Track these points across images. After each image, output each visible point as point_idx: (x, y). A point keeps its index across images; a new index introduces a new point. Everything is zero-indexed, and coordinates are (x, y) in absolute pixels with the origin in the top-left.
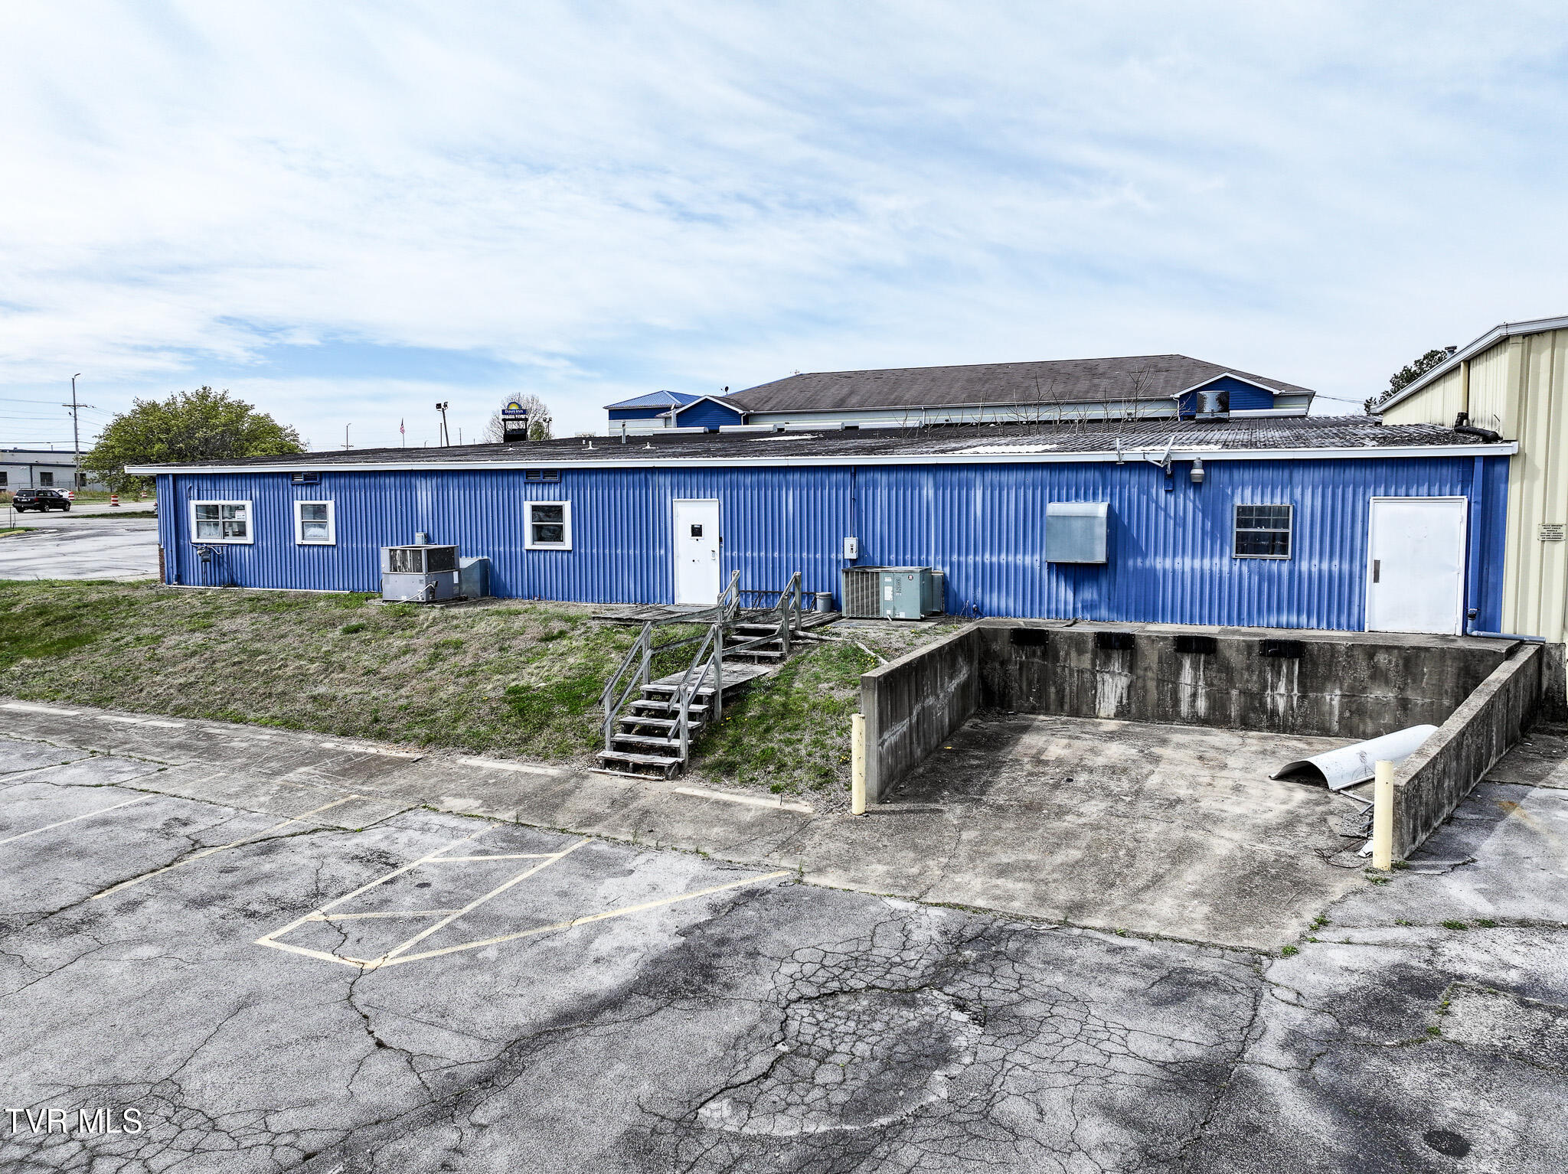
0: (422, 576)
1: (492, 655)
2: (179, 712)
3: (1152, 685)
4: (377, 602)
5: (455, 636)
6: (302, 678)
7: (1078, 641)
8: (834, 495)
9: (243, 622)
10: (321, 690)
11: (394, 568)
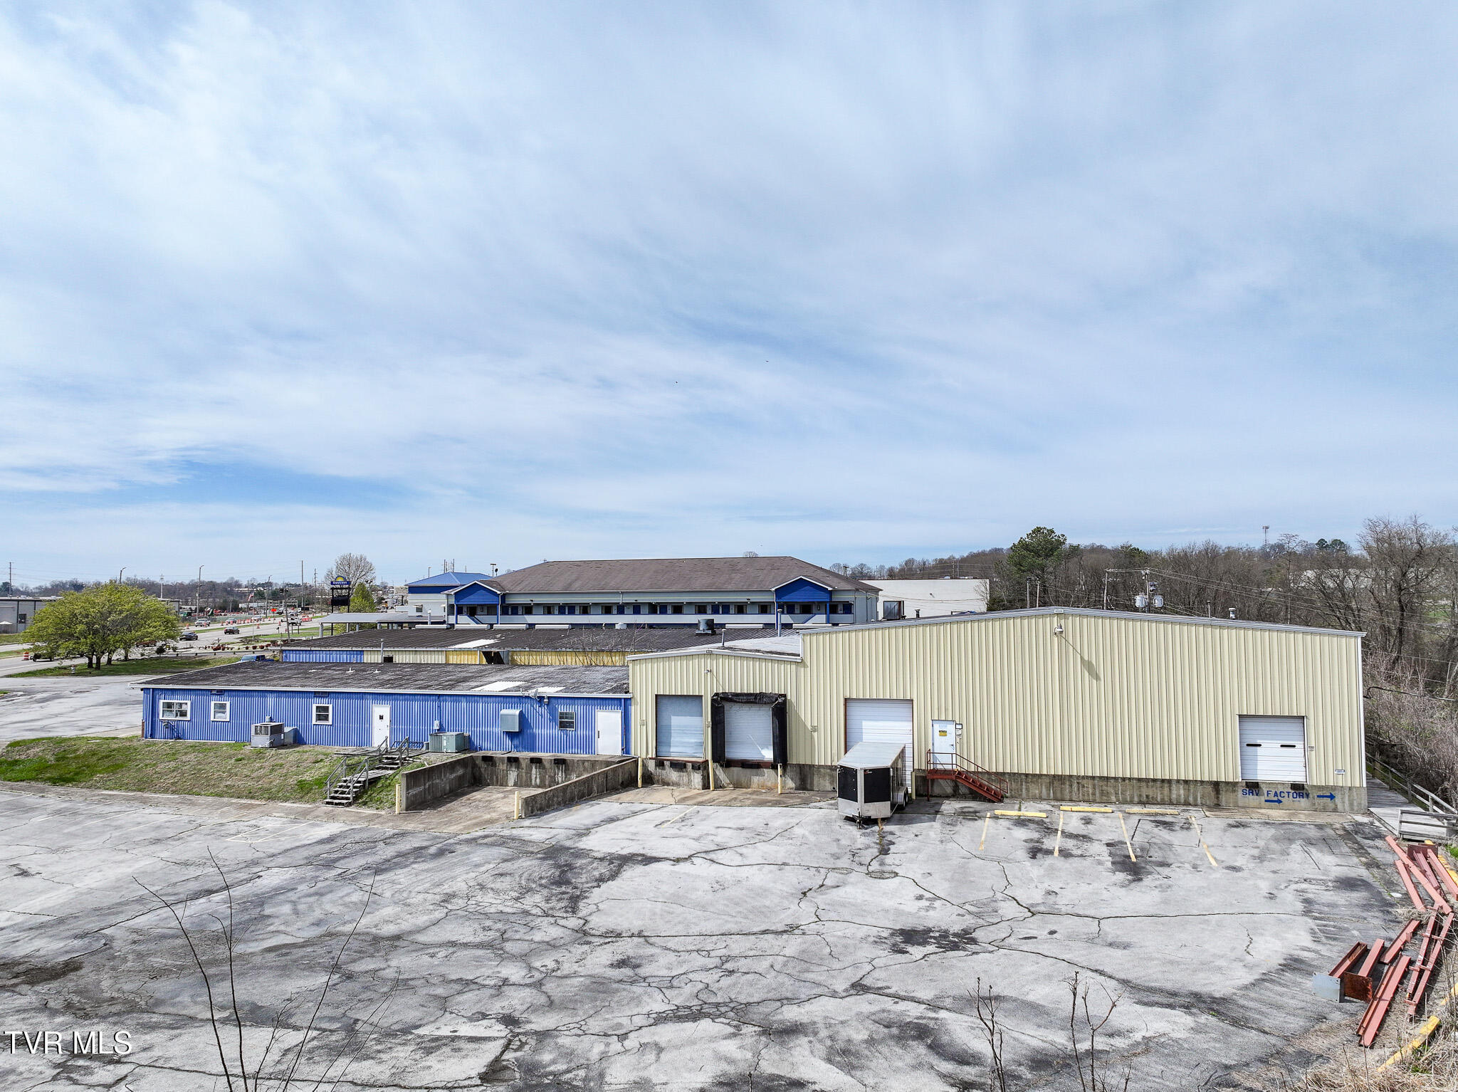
0: (268, 737)
1: (294, 769)
2: (173, 792)
3: (524, 774)
4: (249, 747)
5: (280, 762)
6: (222, 779)
7: (502, 759)
8: (432, 705)
9: (192, 756)
10: (228, 783)
11: (256, 733)
